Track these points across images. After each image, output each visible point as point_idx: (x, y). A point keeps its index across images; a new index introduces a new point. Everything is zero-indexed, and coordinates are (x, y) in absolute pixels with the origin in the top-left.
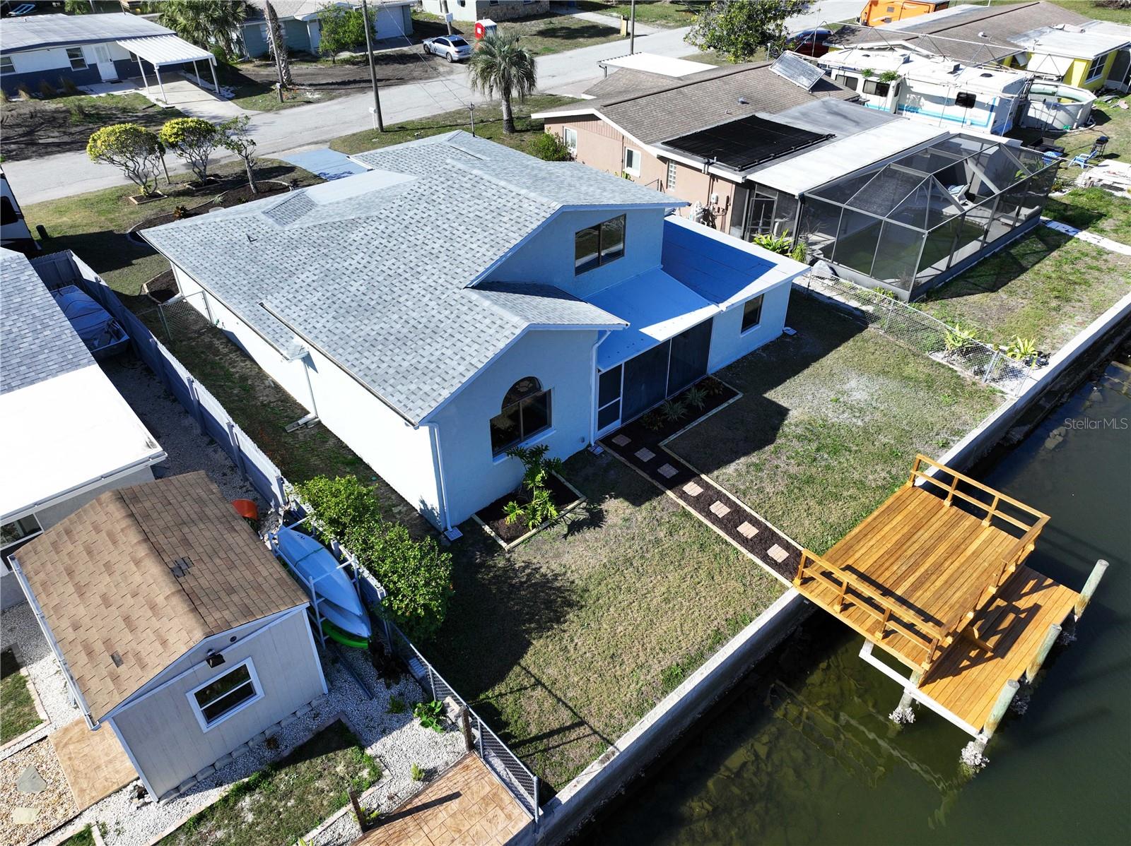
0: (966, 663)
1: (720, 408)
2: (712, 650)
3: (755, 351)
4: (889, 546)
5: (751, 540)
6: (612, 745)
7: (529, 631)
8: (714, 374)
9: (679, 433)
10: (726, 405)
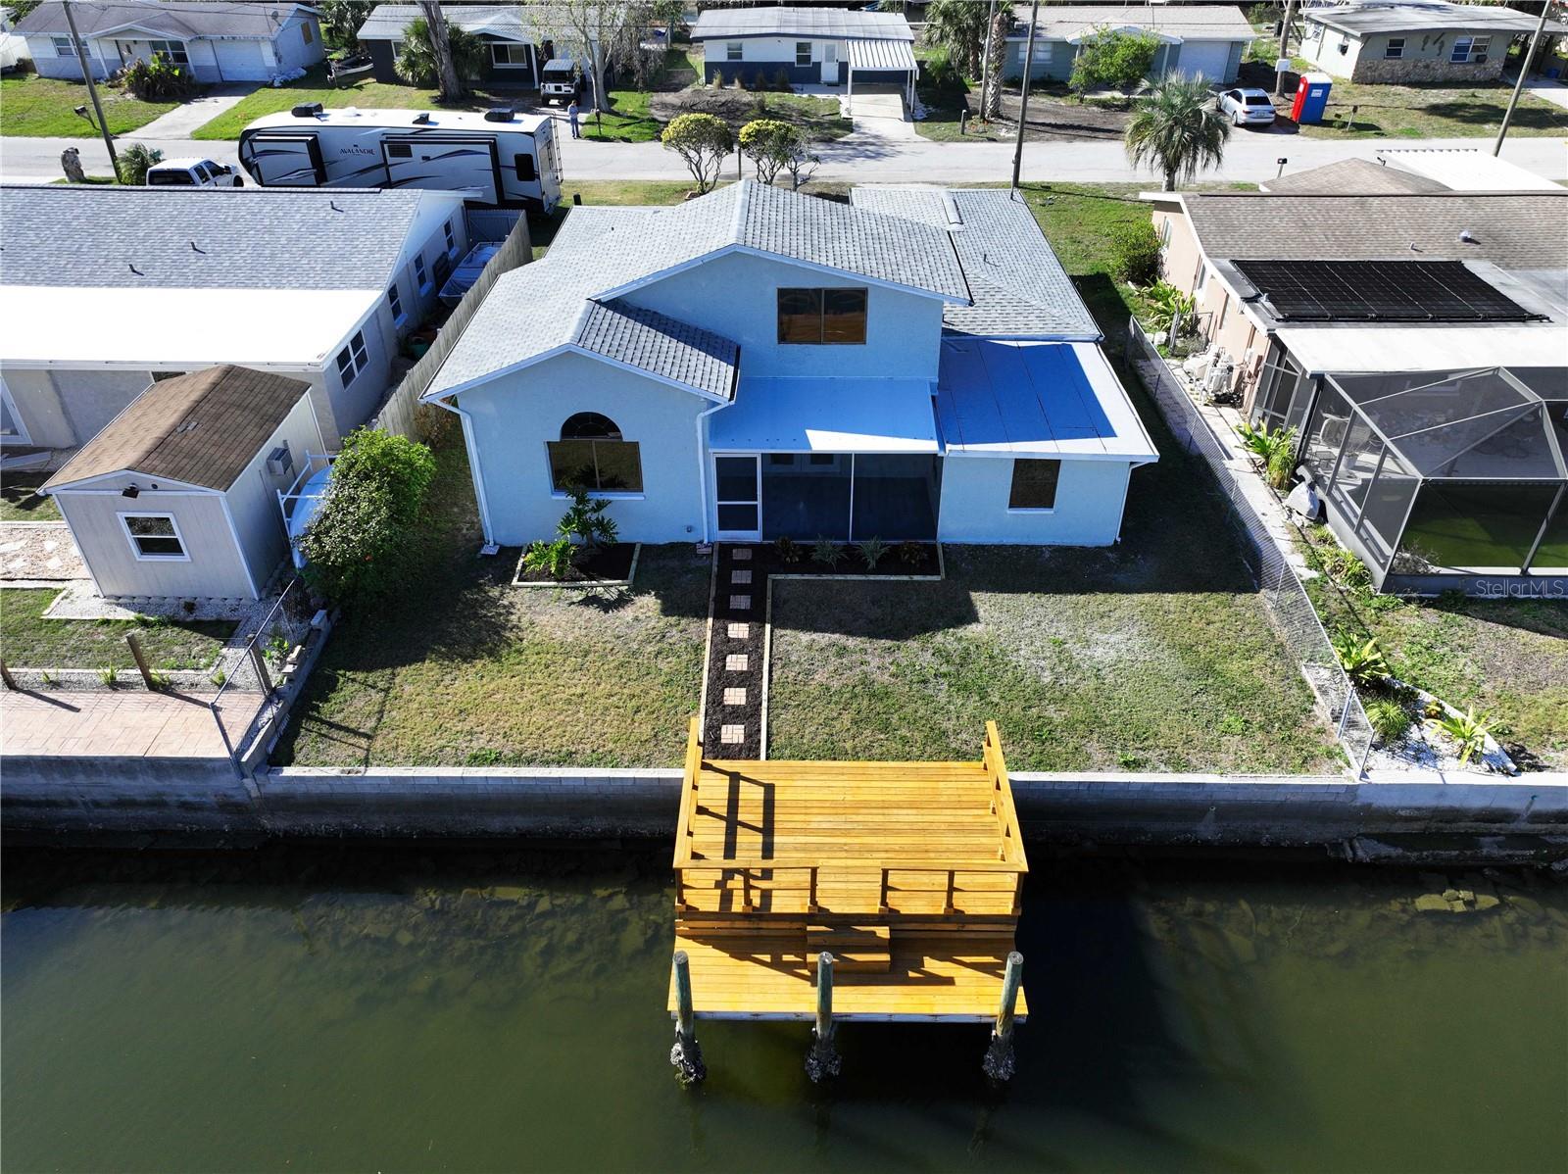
0: (767, 958)
1: (893, 578)
2: (547, 763)
3: (1041, 547)
4: (849, 798)
5: (724, 706)
6: (367, 766)
7: (433, 651)
8: (945, 546)
9: (807, 577)
10: (905, 578)
